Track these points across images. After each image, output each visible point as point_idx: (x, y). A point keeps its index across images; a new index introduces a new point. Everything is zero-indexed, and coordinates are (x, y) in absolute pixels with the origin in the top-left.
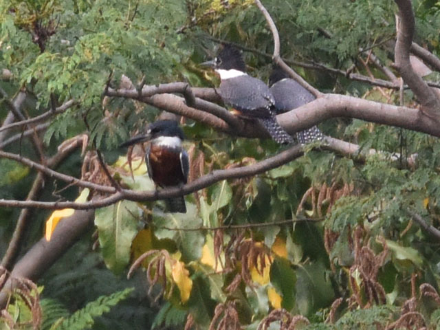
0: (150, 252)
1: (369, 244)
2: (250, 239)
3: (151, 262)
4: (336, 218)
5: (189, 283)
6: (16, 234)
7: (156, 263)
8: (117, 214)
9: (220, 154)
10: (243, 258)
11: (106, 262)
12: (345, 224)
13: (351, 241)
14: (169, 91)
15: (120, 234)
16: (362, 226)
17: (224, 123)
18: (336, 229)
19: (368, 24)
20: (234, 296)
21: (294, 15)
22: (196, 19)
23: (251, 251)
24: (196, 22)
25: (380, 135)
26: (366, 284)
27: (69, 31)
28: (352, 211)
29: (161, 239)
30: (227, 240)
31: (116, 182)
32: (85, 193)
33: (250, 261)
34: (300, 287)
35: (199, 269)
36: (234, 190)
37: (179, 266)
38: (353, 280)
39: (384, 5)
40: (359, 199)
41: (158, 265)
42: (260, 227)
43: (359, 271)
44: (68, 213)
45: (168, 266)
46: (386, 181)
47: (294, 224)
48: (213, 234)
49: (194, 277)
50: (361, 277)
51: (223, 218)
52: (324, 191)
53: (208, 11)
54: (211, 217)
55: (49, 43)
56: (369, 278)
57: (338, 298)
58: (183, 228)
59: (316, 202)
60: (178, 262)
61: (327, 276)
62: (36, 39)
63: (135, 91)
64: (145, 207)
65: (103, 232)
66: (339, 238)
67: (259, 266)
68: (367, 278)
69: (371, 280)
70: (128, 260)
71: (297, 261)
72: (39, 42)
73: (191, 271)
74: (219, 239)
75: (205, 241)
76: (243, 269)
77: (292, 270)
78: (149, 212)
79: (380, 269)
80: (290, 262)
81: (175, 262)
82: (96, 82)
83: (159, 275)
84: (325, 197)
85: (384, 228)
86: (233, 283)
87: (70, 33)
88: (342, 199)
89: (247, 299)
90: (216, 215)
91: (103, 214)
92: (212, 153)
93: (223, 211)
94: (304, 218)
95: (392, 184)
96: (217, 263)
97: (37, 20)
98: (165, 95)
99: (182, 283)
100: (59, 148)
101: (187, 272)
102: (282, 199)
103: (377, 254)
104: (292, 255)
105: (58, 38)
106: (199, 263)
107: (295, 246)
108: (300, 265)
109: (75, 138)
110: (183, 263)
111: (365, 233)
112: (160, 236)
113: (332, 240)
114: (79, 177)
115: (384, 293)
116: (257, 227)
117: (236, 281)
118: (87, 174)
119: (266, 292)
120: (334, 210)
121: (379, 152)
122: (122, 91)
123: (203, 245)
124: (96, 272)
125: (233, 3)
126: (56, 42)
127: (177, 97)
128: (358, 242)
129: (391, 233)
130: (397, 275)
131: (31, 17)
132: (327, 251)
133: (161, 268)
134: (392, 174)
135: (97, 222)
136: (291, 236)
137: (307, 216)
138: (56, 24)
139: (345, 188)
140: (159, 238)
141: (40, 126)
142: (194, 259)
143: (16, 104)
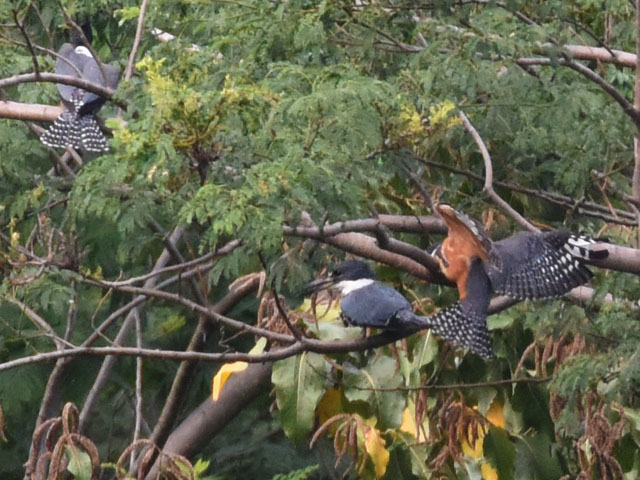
0: (339, 417)
1: (602, 412)
2: (460, 404)
3: (340, 428)
4: (564, 380)
5: (386, 455)
6: (170, 399)
7: (346, 430)
8: (300, 369)
9: (424, 300)
10: (451, 427)
11: (284, 428)
12: (574, 388)
13: (581, 408)
14: (357, 230)
15: (302, 393)
16: (595, 391)
17: (424, 269)
18: (563, 394)
19: (600, 149)
20: (441, 471)
21: (511, 134)
22: (391, 142)
23: (460, 420)
24: (390, 146)
25: (618, 279)
26: (599, 459)
27: (235, 155)
28: (582, 371)
29: (353, 402)
30: (432, 404)
31: (299, 330)
32: (261, 343)
33: (459, 431)
34: (521, 463)
35: (399, 439)
36: (440, 344)
37: (374, 433)
38: (583, 452)
39: (620, 125)
40: (592, 358)
41: (348, 433)
42: (473, 387)
43: (590, 443)
44: (240, 367)
45: (360, 434)
46: (625, 336)
47: (514, 385)
48: (415, 397)
49: (391, 448)
50: (593, 450)
51: (428, 378)
52: (550, 347)
53: (405, 132)
54: (412, 376)
55: (211, 171)
56: (603, 452)
57: (564, 475)
58: (379, 388)
59: (540, 359)
60: (373, 429)
61: (553, 451)
62: (196, 165)
63: (315, 229)
64: (334, 361)
65: (281, 391)
66: (567, 406)
67: (471, 437)
68: (599, 452)
69: (605, 454)
70: (311, 426)
71: (516, 431)
72: (199, 169)
73: (389, 440)
74: (421, 403)
75: (407, 405)
76: (450, 441)
77: (511, 443)
78: (339, 367)
79: (616, 443)
80: (508, 434)
81: (369, 429)
82: (273, 220)
83: (348, 444)
84: (551, 354)
85: (621, 393)
86: (440, 456)
87: (237, 158)
88: (571, 357)
89: (456, 476)
90: (418, 374)
91: (281, 368)
92: (414, 299)
93: (427, 369)
94: (526, 379)
95: (630, 341)
96: (419, 434)
97: (197, 142)
98: (353, 233)
99: (376, 455)
100: (230, 287)
101: (384, 442)
102: (498, 356)
103: (613, 425)
104: (510, 424)
105: (223, 165)
106: (398, 431)
107: (513, 413)
108: (521, 437)
109: (251, 275)
110: (378, 431)
111: (599, 399)
112: (351, 397)
113: (558, 406)
114: (254, 323)
115: (621, 472)
116: (469, 388)
117: (442, 454)
118: (264, 320)
119: (479, 468)
120: (562, 371)
121: (617, 300)
122: (300, 229)
123: (404, 409)
124: (267, 446)
125: (436, 124)
126: (221, 170)
127: (366, 237)
128: (590, 409)
129: (631, 399)
130: (637, 451)
131: (190, 138)
132: (554, 420)
133: (351, 436)
134: (634, 327)
135: (275, 379)
136: (510, 400)
137: (528, 375)
138: (220, 148)
139: (575, 344)
140: (350, 399)
141: (202, 267)
142: (392, 427)
143: (173, 240)
